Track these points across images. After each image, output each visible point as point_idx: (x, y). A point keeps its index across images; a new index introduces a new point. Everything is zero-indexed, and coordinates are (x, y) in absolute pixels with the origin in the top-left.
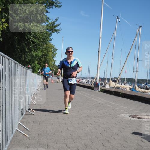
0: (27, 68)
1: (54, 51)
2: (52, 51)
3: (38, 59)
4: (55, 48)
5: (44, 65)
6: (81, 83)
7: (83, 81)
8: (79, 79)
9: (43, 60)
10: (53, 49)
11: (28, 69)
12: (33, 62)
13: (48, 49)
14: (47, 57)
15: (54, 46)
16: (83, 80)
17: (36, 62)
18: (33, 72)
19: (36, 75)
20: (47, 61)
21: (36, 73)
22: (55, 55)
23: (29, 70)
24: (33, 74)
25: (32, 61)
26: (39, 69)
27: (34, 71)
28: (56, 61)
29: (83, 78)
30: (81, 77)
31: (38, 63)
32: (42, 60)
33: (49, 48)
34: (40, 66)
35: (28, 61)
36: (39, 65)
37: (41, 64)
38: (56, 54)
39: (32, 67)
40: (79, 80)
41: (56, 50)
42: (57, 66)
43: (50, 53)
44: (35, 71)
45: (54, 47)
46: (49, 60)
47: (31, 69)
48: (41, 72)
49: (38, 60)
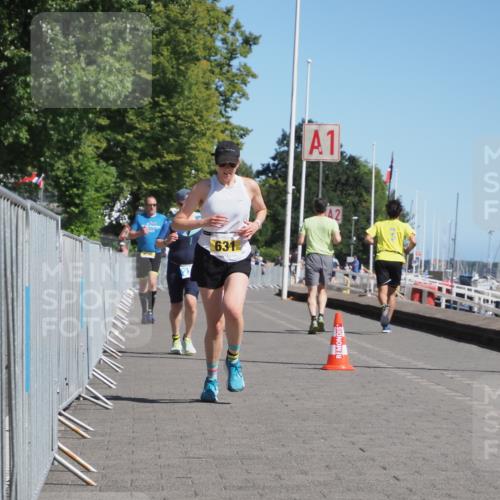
0: (15, 196)
1: (232, 55)
2: (210, 50)
3: (104, 122)
4: (238, 26)
5: (147, 164)
6: (450, 305)
7: (464, 290)
8: (437, 275)
9: (147, 126)
10: (224, 41)
11: (29, 203)
12: (67, 147)
13: (182, 36)
14: (172, 105)
15: (228, 12)
16: (466, 281)
17: (91, 144)
18: (66, 225)
19: (94, 248)
20: (177, 136)
21: (92, 235)
22: (235, 85)
23: (33, 215)
24: (65, 241)
25: (55, 136)
26: (114, 198)
27: (73, 219)
28: (245, 132)
29: (472, 265)
30: (451, 264)
31: (105, 156)
32: (131, 128)
33: (186, 26)
34: (122, 176)
35: (24, 135)
36: (113, 170)
37: (130, 159)
38: (247, 73)
39: (57, 185)
40: (437, 283)
41: (249, 41)
42: (259, 173)
43: (197, 71)
44: (83, 213)
45: (226, 24)
46: (192, 130)
47: (49, 198)
48: (125, 220)
49: (101, 128)
